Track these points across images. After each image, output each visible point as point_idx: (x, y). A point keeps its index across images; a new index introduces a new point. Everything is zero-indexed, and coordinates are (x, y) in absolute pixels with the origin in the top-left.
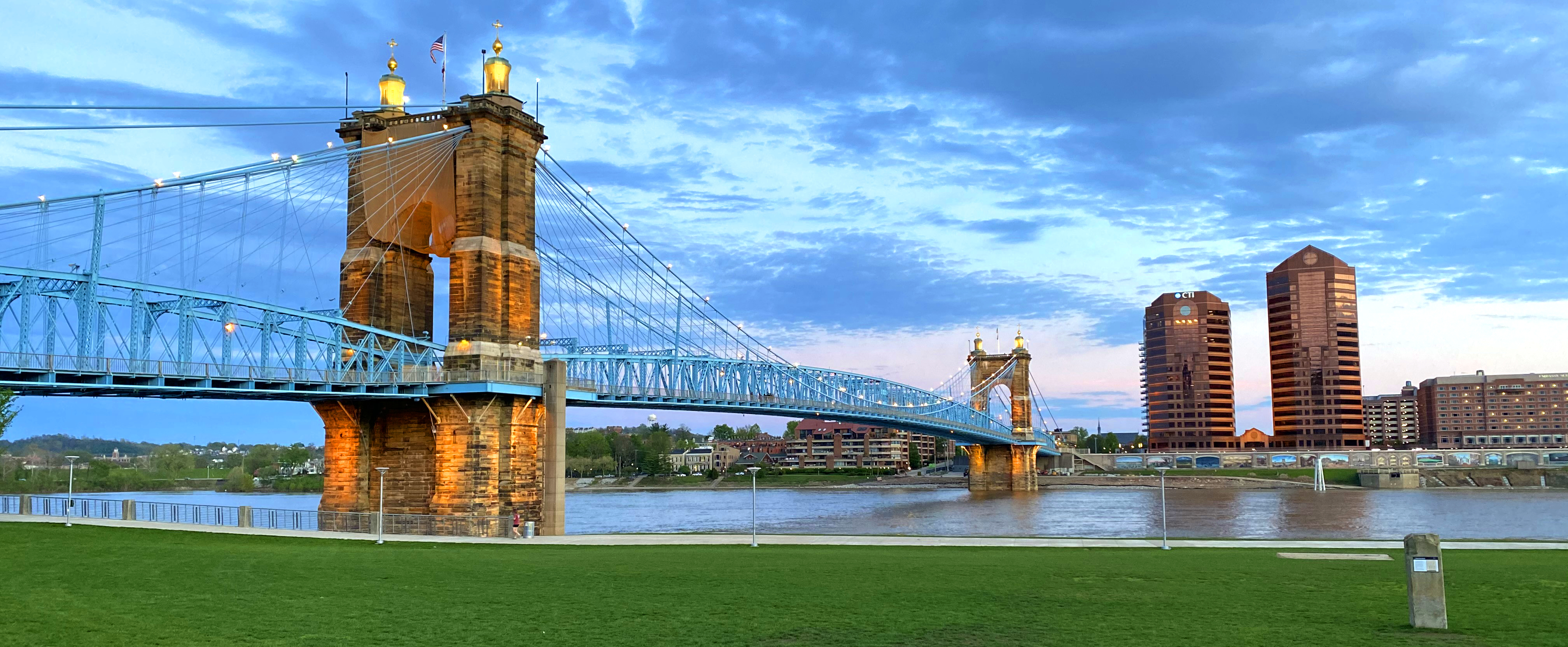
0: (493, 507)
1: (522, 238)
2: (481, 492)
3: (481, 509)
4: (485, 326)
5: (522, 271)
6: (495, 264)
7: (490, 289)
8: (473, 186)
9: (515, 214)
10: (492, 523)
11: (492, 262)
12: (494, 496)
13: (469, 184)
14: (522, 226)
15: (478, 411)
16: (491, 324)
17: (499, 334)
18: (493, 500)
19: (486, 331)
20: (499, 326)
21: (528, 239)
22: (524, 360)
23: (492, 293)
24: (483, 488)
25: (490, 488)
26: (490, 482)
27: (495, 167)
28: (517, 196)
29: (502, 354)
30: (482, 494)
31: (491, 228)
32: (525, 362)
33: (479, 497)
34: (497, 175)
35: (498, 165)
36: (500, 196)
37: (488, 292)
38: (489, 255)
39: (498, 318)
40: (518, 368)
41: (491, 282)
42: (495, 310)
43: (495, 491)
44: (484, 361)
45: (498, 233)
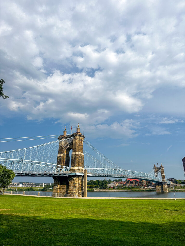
3: (75, 193)
5: (81, 156)
10: (77, 195)
15: (75, 178)
17: (78, 166)
18: (77, 192)
19: (76, 165)
21: (82, 152)
22: (81, 169)
28: (81, 146)
30: (75, 191)
34: (78, 143)
36: (78, 146)
37: (76, 160)
39: (78, 163)
40: (80, 171)
41: (77, 158)
42: (77, 162)
43: (77, 190)
44: (76, 170)
45: (78, 151)
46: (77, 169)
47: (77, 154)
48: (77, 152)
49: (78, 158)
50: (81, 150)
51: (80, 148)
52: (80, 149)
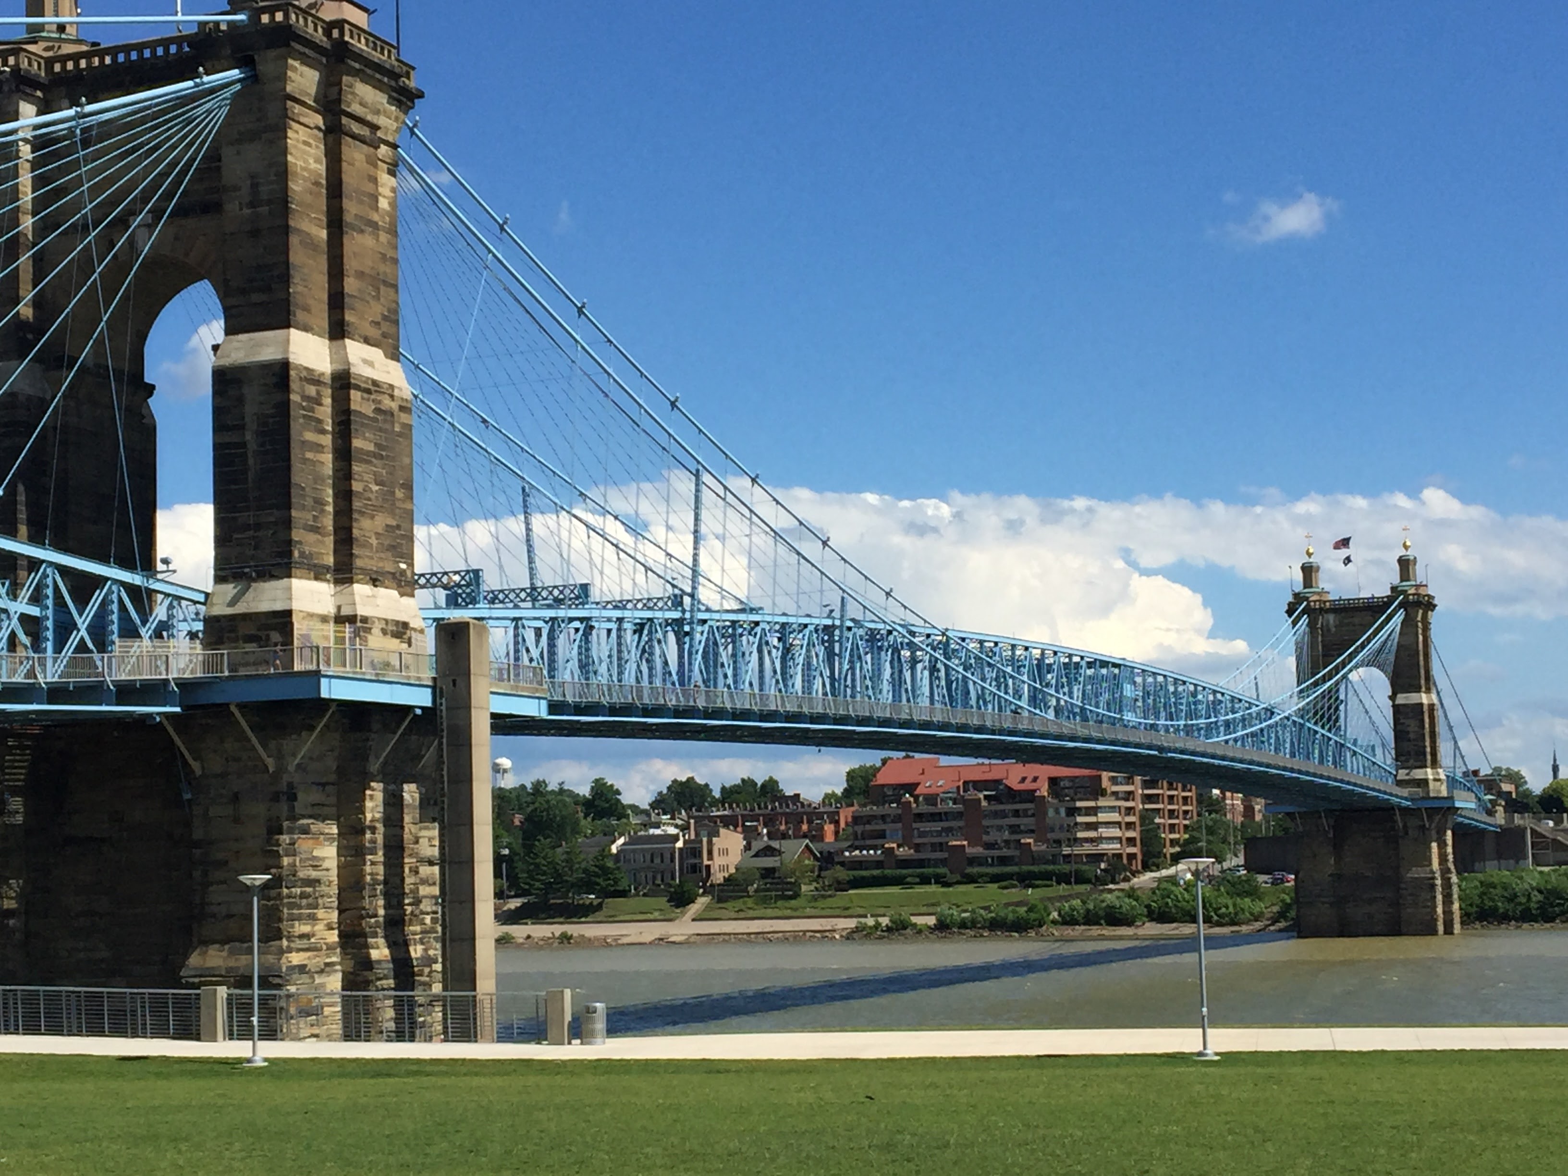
0: (329, 974)
1: (373, 332)
2: (302, 936)
3: (305, 978)
4: (300, 542)
5: (378, 410)
6: (318, 393)
7: (309, 455)
8: (264, 210)
9: (360, 275)
10: (327, 1011)
11: (312, 390)
12: (330, 948)
13: (252, 205)
14: (373, 303)
15: (288, 744)
16: (312, 537)
17: (330, 560)
18: (328, 956)
19: (302, 554)
20: (330, 541)
21: (385, 335)
22: (386, 621)
23: (313, 463)
24: (306, 929)
25: (320, 927)
26: (320, 913)
27: (313, 165)
28: (362, 231)
29: (339, 608)
30: (304, 944)
31: (307, 309)
32: (391, 628)
33: (299, 950)
34: (317, 184)
35: (317, 161)
36: (324, 234)
37: (305, 461)
38: (304, 374)
39: (328, 522)
40: (376, 640)
41: (309, 436)
42: (320, 503)
43: (333, 937)
44: (299, 627)
45: (323, 320)
46: (324, 619)
47: (312, 378)
48: (306, 329)
49: (327, 440)
50: (377, 310)
51: (351, 264)
52: (351, 285)
